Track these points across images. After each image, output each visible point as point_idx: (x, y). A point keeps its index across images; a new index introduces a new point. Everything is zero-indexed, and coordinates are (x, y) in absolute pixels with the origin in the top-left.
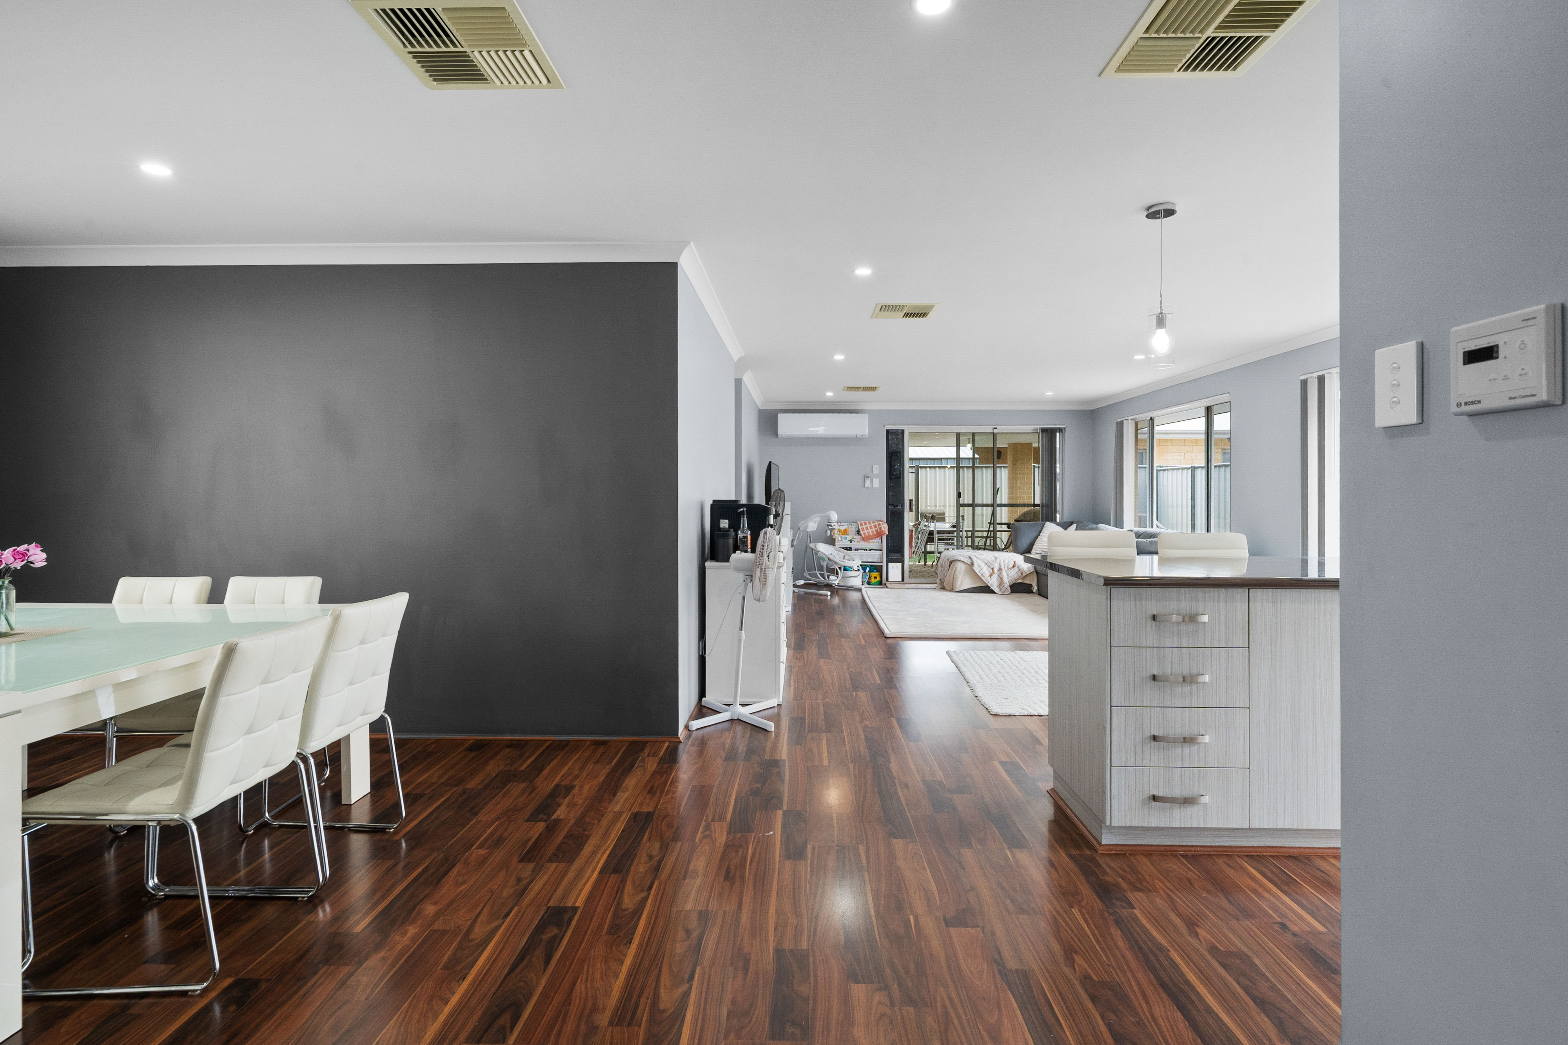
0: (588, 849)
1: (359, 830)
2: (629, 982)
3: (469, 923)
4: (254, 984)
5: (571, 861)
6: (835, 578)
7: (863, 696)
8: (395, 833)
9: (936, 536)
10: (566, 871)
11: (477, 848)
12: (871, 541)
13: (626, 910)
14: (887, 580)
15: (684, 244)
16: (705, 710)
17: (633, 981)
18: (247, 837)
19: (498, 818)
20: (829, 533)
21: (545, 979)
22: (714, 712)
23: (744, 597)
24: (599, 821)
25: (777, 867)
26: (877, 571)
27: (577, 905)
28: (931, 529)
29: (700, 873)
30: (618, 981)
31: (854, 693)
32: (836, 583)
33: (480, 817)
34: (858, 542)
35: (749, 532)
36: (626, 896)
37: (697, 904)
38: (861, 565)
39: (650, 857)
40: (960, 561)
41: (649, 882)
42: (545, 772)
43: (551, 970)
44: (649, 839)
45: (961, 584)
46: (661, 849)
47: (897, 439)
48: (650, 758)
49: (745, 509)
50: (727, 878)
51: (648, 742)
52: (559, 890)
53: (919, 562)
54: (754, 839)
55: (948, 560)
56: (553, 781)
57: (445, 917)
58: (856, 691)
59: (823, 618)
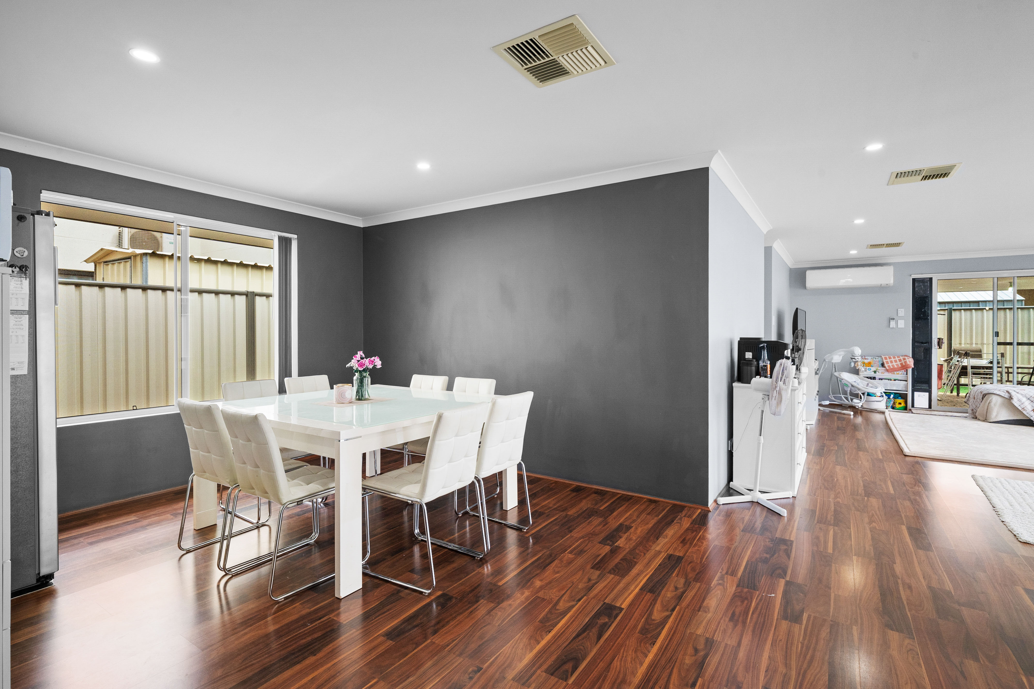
0: (635, 571)
1: (512, 527)
2: (649, 671)
3: (558, 598)
4: (450, 598)
5: (623, 576)
6: (859, 401)
7: (874, 502)
8: (527, 533)
9: (970, 370)
10: (619, 583)
11: (569, 553)
12: (895, 372)
13: (654, 620)
14: (913, 406)
15: (714, 153)
16: (731, 491)
17: (652, 672)
18: (459, 517)
19: (583, 537)
20: (853, 365)
21: (595, 650)
22: (739, 494)
23: (763, 411)
24: (645, 554)
25: (775, 624)
26: (902, 398)
27: (623, 607)
28: (964, 364)
29: (712, 609)
30: (642, 668)
31: (866, 498)
32: (860, 405)
33: (572, 534)
34: (882, 373)
35: (769, 362)
36: (655, 611)
37: (706, 632)
38: (884, 392)
39: (676, 588)
40: (995, 394)
41: (673, 606)
42: (615, 514)
43: (600, 645)
44: (677, 576)
45: (997, 416)
46: (684, 584)
47: (924, 286)
48: (686, 518)
49: (765, 345)
50: (731, 619)
51: (686, 507)
52: (612, 593)
53: (952, 392)
54: (758, 596)
55: (981, 392)
56: (619, 521)
57: (545, 591)
58: (868, 497)
59: (844, 433)
